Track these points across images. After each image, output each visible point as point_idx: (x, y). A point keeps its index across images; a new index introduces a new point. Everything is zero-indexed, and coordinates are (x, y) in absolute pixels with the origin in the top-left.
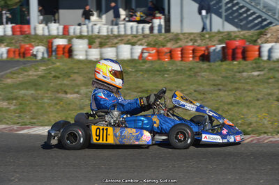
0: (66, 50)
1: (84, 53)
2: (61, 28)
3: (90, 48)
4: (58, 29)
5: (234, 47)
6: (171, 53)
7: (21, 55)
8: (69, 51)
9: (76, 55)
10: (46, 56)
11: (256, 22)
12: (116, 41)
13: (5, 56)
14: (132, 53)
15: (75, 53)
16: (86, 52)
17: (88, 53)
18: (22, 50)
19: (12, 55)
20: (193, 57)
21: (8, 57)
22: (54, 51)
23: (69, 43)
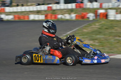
0: (105, 15)
1: (113, 16)
2: (99, 4)
3: (117, 14)
8: (106, 16)
9: (109, 18)
10: (94, 18)
15: (109, 16)
17: (116, 17)
18: (83, 15)
22: (98, 16)
23: (106, 12)
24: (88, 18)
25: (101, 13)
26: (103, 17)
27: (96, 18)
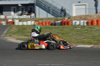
1: (17, 23)
5: (64, 21)
6: (42, 23)
8: (13, 23)
9: (15, 24)
11: (59, 15)
12: (24, 20)
14: (31, 23)
17: (19, 23)
20: (49, 24)
22: (8, 23)
23: (13, 21)
24: (2, 24)
25: (10, 21)
26: (12, 23)
27: (7, 24)
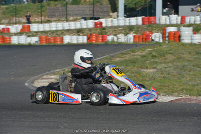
2: (180, 18)
3: (195, 33)
4: (177, 19)
7: (144, 39)
9: (183, 40)
13: (132, 41)
15: (182, 38)
16: (191, 37)
17: (193, 38)
18: (145, 37)
19: (137, 40)
21: (134, 41)
23: (179, 31)
